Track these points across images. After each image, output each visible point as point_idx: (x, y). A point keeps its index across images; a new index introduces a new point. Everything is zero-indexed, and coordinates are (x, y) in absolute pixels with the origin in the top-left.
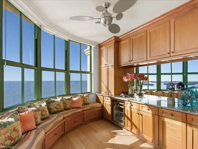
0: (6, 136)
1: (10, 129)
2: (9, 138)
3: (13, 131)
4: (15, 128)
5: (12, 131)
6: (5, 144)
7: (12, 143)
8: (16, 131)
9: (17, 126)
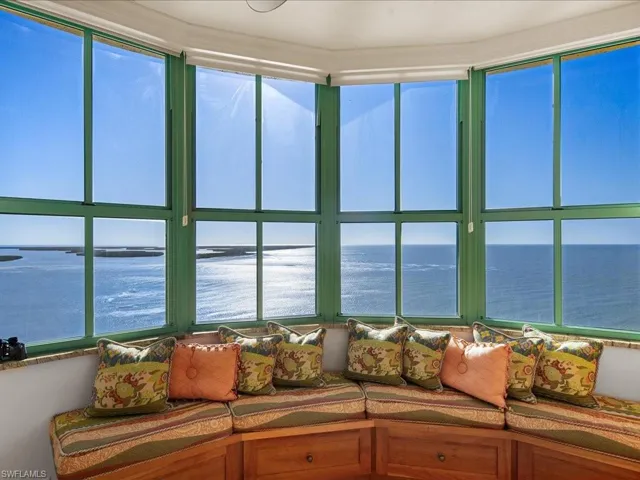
0: (109, 385)
1: (119, 374)
2: (112, 392)
3: (125, 381)
4: (130, 375)
5: (121, 380)
6: (104, 403)
7: (116, 407)
8: (130, 383)
9: (140, 374)
